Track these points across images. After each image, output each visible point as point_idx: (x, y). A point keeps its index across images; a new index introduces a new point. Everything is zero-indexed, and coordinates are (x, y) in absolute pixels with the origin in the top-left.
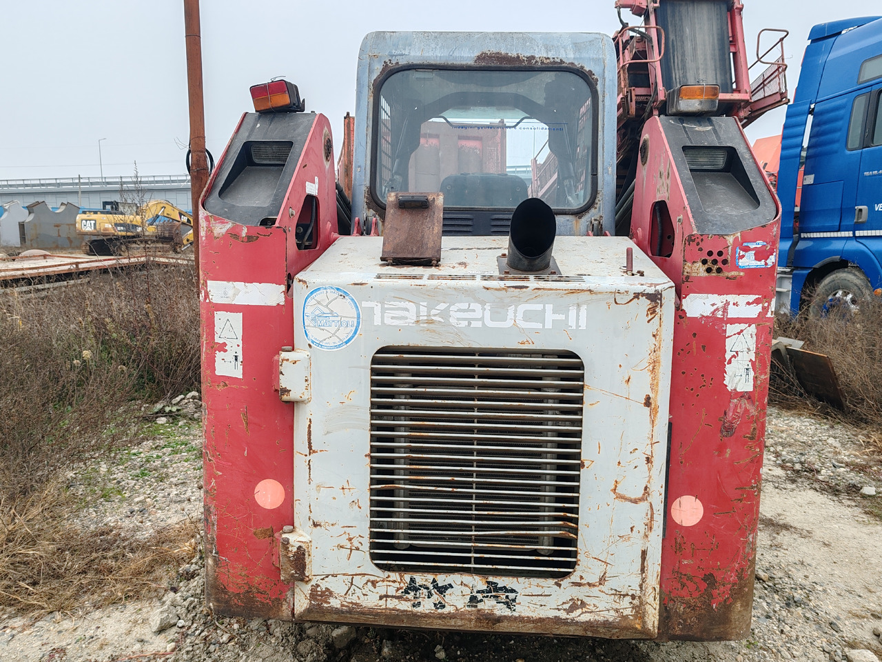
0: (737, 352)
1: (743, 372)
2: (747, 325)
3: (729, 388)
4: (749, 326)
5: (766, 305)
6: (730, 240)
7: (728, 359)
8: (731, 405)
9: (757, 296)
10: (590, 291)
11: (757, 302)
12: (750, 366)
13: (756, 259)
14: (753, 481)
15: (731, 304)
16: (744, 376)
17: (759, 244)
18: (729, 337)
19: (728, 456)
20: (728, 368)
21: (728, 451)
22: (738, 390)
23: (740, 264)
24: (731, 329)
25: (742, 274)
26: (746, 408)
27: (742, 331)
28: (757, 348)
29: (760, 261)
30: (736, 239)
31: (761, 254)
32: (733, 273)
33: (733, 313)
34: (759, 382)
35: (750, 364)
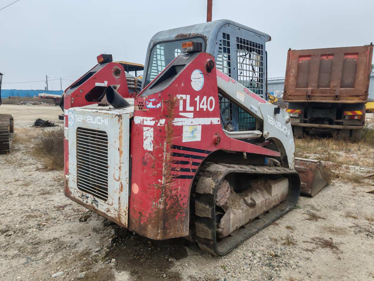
0: (147, 137)
1: (149, 144)
2: (150, 128)
3: (145, 149)
4: (151, 128)
5: (157, 121)
6: (144, 98)
7: (144, 139)
8: (146, 155)
9: (153, 118)
10: (108, 113)
11: (153, 120)
12: (152, 142)
13: (153, 105)
14: (154, 183)
15: (145, 120)
16: (150, 145)
17: (154, 100)
18: (144, 131)
19: (145, 172)
20: (144, 142)
21: (145, 170)
22: (148, 150)
23: (147, 107)
24: (145, 129)
25: (148, 110)
26: (150, 157)
27: (149, 130)
28: (154, 136)
29: (154, 106)
30: (146, 98)
31: (155, 103)
32: (145, 110)
33: (146, 123)
34: (155, 148)
35: (152, 141)
